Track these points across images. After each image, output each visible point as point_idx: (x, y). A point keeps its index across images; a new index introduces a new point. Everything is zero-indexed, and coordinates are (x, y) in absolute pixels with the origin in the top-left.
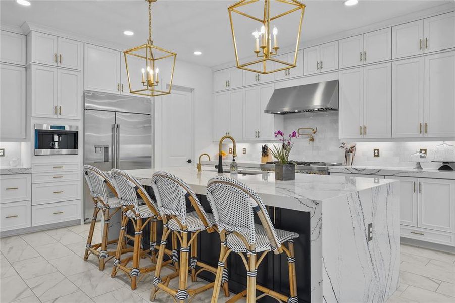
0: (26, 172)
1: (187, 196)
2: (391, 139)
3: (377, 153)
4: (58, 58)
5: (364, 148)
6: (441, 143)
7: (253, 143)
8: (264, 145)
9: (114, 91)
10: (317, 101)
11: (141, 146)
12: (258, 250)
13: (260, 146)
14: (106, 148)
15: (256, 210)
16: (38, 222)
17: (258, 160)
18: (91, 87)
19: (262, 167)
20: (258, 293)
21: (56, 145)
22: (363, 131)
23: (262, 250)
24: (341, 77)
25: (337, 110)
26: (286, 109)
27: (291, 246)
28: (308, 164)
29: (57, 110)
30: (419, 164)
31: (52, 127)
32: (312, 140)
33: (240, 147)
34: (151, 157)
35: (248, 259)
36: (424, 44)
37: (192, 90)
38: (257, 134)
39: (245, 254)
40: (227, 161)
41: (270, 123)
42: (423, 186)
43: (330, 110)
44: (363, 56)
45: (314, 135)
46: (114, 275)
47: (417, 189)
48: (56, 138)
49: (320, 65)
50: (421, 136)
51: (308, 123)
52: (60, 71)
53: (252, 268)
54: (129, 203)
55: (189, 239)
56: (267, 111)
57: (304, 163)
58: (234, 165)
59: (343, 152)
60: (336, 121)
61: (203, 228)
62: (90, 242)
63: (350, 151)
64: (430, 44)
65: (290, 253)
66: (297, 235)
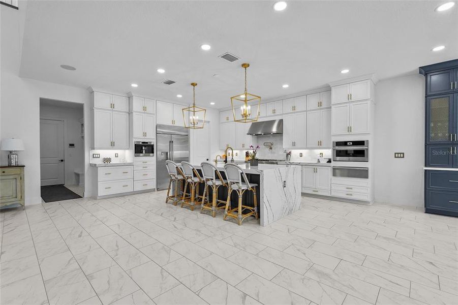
0: (130, 165)
1: (216, 171)
2: (307, 148)
3: (301, 155)
4: (145, 109)
5: (295, 153)
6: (328, 150)
7: (241, 150)
8: (247, 151)
9: (170, 124)
10: (274, 129)
11: (179, 152)
12: (243, 189)
13: (245, 152)
14: (167, 153)
15: (242, 174)
16: (137, 189)
17: (244, 158)
18: (160, 122)
19: (246, 162)
20: (243, 208)
21: (144, 152)
22: (294, 144)
23: (244, 188)
24: (284, 118)
25: (282, 134)
26: (259, 133)
27: (254, 188)
28: (268, 160)
29: (145, 134)
30: (319, 160)
31: (143, 143)
32: (271, 148)
33: (235, 152)
34: (188, 158)
35: (239, 192)
36: (320, 104)
37: (209, 122)
38: (243, 146)
39: (238, 190)
40: (229, 159)
41: (250, 140)
42: (318, 170)
43: (280, 133)
44: (294, 108)
45: (272, 146)
46: (182, 207)
47: (315, 171)
48: (144, 148)
49: (274, 111)
50: (319, 147)
51: (269, 140)
52: (146, 115)
53: (240, 195)
54: (189, 176)
55: (216, 188)
56: (248, 134)
57: (267, 160)
58: (232, 161)
59: (285, 154)
60: (282, 139)
61: (221, 184)
62: (168, 195)
63: (289, 154)
64: (323, 104)
65: (254, 191)
66: (257, 185)
